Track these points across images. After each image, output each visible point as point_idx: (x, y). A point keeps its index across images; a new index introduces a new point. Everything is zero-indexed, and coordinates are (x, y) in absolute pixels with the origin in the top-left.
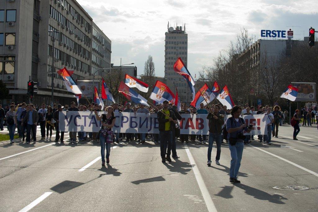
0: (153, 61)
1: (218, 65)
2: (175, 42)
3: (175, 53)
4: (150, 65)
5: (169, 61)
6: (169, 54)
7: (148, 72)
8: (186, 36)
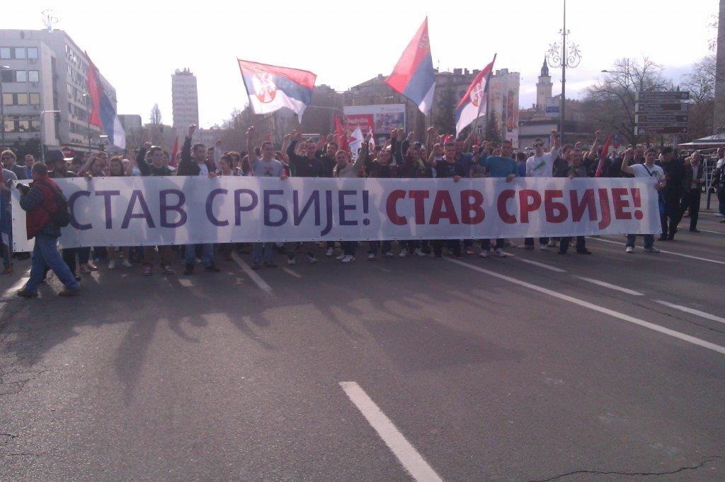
0: (159, 108)
1: (233, 116)
2: (183, 86)
3: (184, 98)
4: (156, 113)
5: (177, 107)
6: (177, 99)
7: (154, 120)
8: (194, 79)
